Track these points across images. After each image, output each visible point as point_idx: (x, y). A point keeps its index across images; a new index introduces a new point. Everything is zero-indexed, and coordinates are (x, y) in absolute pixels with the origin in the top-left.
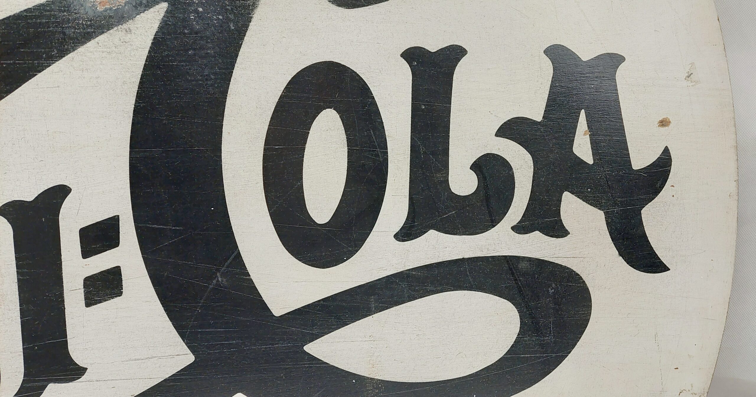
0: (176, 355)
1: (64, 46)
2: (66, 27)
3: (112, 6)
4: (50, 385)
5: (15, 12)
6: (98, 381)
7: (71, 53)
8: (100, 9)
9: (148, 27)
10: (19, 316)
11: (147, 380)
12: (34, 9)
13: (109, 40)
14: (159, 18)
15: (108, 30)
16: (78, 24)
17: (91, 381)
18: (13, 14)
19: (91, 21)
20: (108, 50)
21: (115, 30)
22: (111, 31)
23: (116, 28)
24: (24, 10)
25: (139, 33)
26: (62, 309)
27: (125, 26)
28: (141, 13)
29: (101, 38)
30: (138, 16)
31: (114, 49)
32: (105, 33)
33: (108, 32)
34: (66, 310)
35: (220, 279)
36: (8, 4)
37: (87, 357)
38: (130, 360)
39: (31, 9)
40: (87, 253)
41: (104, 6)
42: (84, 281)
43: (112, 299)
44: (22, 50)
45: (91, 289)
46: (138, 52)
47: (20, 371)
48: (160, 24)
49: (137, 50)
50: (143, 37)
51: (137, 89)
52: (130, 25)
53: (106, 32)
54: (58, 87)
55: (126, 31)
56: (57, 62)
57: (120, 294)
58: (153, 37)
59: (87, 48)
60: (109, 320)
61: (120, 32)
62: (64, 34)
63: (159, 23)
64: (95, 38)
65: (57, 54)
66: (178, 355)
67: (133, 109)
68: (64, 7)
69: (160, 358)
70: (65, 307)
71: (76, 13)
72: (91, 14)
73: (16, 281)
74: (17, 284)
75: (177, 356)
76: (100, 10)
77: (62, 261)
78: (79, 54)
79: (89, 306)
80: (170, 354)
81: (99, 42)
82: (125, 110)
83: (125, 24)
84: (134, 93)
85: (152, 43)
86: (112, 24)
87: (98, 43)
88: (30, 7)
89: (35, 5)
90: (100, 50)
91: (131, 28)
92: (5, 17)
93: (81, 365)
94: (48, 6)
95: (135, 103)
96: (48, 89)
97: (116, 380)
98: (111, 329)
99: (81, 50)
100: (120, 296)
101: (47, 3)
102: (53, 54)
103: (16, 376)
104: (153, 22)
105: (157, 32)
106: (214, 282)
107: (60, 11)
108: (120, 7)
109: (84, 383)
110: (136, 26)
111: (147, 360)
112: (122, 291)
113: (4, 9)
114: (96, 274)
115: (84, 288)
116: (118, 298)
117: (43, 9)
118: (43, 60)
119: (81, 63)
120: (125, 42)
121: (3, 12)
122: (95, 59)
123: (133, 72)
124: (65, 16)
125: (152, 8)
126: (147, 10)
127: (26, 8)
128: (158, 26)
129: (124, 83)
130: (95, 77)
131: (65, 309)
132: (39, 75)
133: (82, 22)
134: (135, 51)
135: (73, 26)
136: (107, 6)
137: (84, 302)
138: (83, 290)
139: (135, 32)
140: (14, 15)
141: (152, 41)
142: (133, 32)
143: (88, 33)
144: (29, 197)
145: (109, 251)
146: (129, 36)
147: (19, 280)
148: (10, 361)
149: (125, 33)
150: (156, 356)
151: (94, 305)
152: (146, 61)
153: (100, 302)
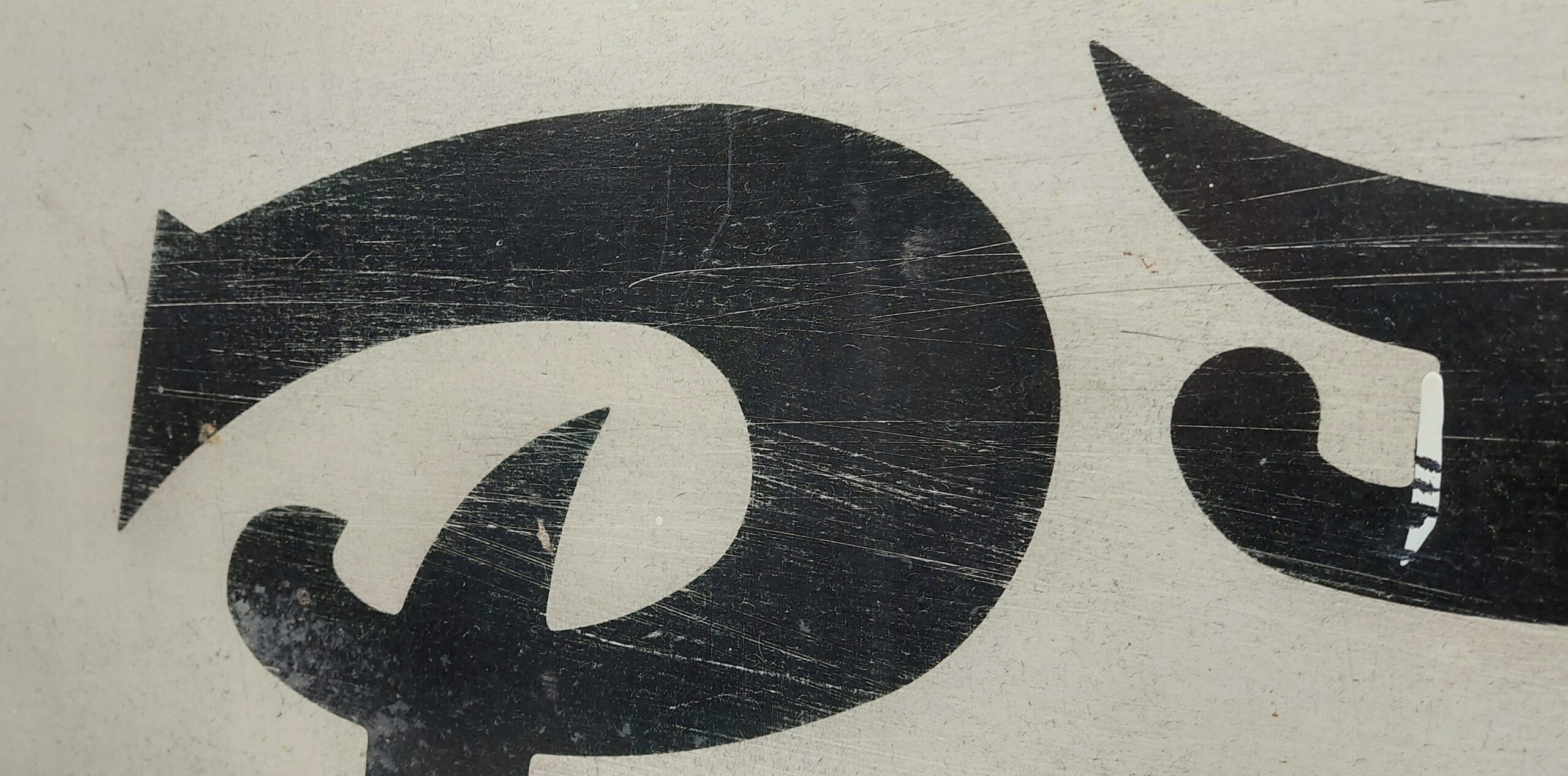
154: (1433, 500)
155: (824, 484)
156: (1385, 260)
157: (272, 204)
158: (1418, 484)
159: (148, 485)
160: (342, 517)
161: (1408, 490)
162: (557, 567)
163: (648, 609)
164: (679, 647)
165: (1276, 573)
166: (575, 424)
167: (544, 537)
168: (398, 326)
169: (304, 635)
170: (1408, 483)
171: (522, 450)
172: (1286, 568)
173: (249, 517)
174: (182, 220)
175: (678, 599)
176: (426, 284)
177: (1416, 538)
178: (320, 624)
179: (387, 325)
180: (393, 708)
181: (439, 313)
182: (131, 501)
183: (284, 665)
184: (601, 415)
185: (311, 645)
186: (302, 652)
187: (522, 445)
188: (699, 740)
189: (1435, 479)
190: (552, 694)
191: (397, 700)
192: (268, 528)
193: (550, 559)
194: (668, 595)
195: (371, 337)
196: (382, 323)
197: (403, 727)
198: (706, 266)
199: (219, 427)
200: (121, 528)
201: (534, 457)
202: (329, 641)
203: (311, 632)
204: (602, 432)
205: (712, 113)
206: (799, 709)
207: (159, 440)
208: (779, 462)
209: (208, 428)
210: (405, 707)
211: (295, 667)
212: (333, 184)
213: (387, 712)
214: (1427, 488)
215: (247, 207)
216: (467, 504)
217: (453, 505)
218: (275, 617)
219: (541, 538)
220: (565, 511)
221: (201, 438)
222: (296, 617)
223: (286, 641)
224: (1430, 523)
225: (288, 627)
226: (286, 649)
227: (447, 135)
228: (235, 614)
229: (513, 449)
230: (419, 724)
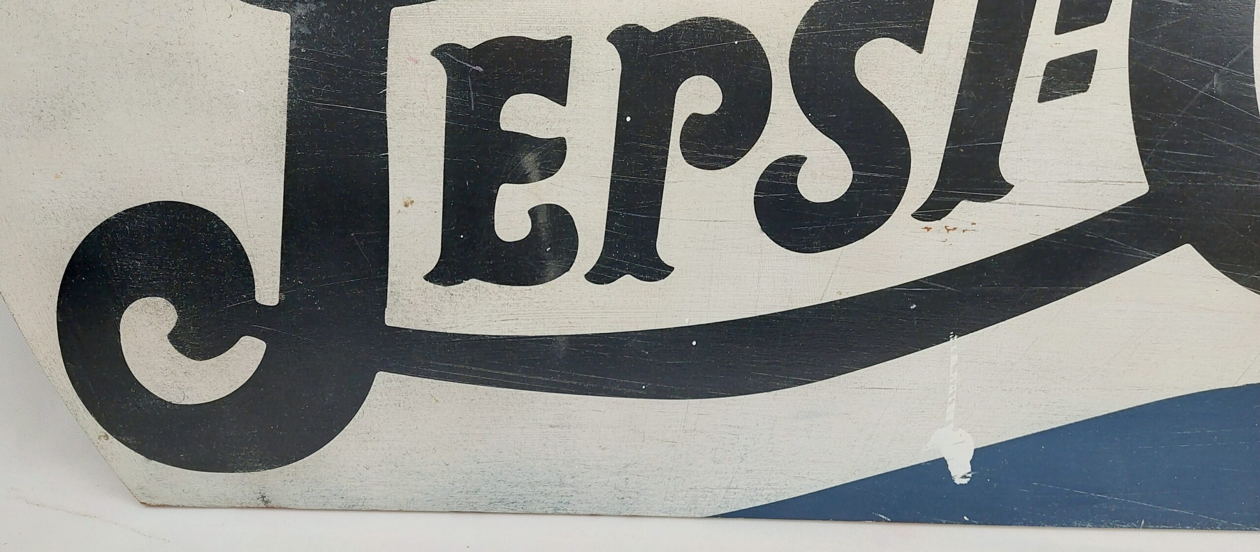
0: (1127, 182)
4: (963, 202)
6: (1021, 204)
10: (954, 104)
11: (1081, 210)
17: (1013, 204)
26: (1009, 101)
34: (1012, 103)
35: (1215, 83)
37: (1018, 170)
38: (1070, 181)
40: (1062, 27)
42: (1047, 65)
43: (1074, 94)
45: (1053, 77)
47: (932, 180)
57: (1084, 89)
60: (1060, 124)
66: (1130, 182)
69: (1106, 184)
70: (1013, 99)
73: (965, 56)
74: (964, 60)
75: (1128, 184)
77: (1029, 34)
79: (1043, 102)
80: (1120, 180)
93: (1007, 181)
97: (1044, 206)
98: (1059, 136)
100: (1084, 92)
103: (926, 186)
106: (1207, 86)
109: (1004, 205)
111: (1089, 183)
112: (1089, 84)
114: (1064, 57)
115: (1044, 75)
116: (1082, 93)
131: (1012, 101)
137: (1038, 94)
138: (1042, 78)
145: (1091, 27)
147: (968, 55)
148: (925, 164)
150: (1103, 180)
151: (1048, 100)
153: (1057, 97)
197: (313, 8)
213: (304, 2)
230: (323, 5)
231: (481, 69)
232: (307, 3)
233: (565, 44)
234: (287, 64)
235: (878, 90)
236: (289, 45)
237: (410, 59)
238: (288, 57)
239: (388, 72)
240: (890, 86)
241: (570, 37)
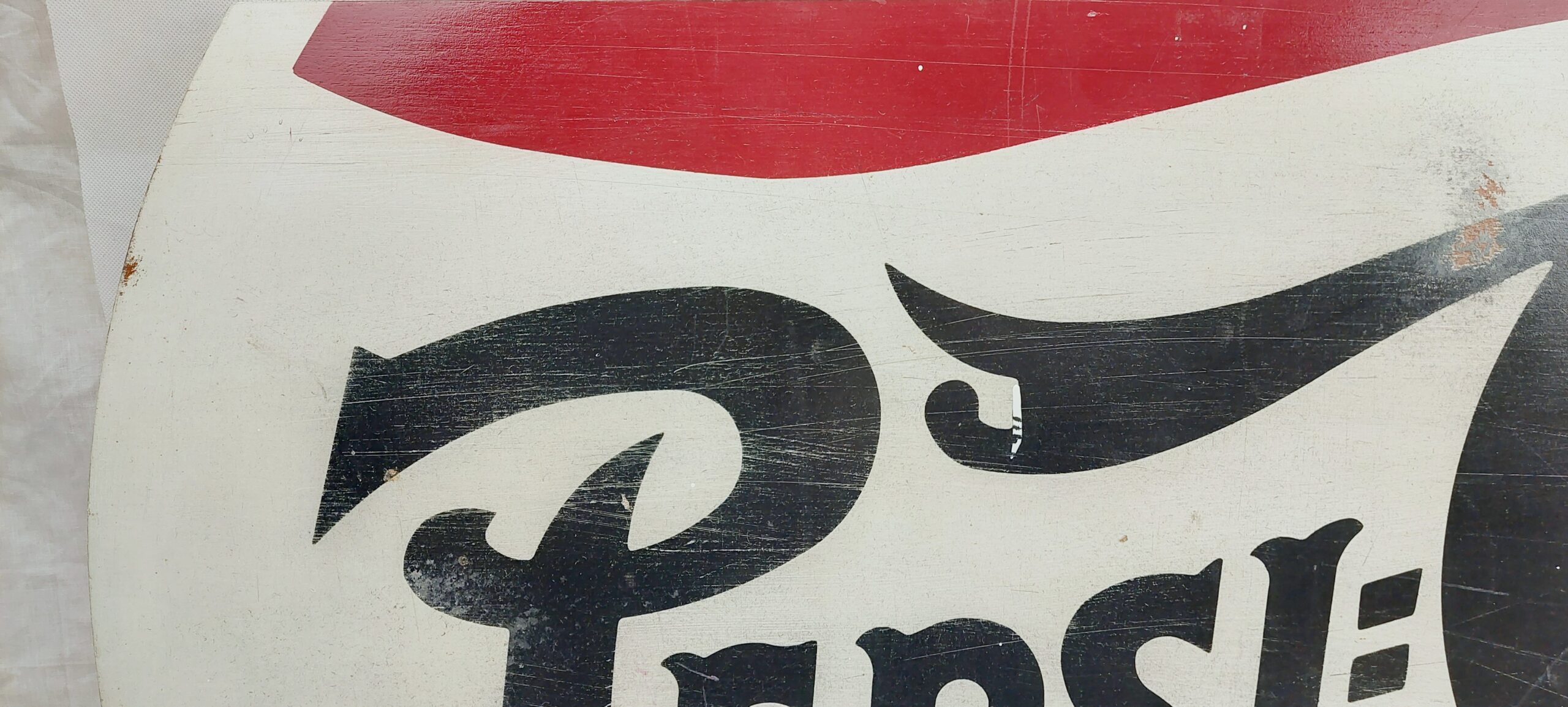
1: (1395, 319)
2: (1404, 293)
3: (1473, 264)
5: (1337, 270)
7: (1403, 330)
8: (1455, 268)
9: (1517, 296)
12: (1364, 266)
13: (1459, 313)
14: (1536, 284)
15: (1462, 298)
16: (1420, 289)
18: (1333, 272)
19: (1439, 285)
20: (1455, 327)
21: (1471, 300)
22: (1465, 301)
23: (1472, 296)
24: (1351, 268)
25: (1504, 304)
26: (1314, 702)
27: (1485, 294)
28: (1512, 275)
29: (1449, 310)
30: (1506, 280)
31: (1463, 325)
32: (1456, 303)
33: (1460, 301)
34: (1319, 703)
35: (1549, 676)
36: (1330, 258)
39: (1360, 265)
40: (1365, 622)
41: (1462, 264)
42: (1354, 662)
43: (1388, 692)
44: (1336, 323)
45: (1361, 675)
46: (1496, 332)
48: (1536, 292)
49: (1495, 328)
50: (1508, 310)
51: (1484, 385)
52: (1493, 292)
53: (1457, 301)
54: (1375, 377)
55: (1486, 301)
56: (1381, 342)
57: (1400, 686)
58: (1521, 311)
59: (1426, 324)
61: (1477, 303)
62: (1399, 301)
63: (1535, 290)
64: (1440, 309)
65: (1383, 330)
67: (1473, 413)
68: (1406, 264)
70: (1319, 699)
71: (1420, 273)
72: (1441, 273)
73: (1259, 654)
74: (1259, 659)
76: (1455, 270)
77: (1329, 630)
78: (1413, 331)
79: (1354, 701)
81: (1444, 315)
82: (1461, 415)
83: (1486, 291)
84: (1478, 391)
85: (1519, 320)
86: (1468, 291)
87: (1443, 317)
88: (1359, 263)
89: (1367, 260)
90: (1443, 327)
91: (1493, 297)
92: (1322, 276)
94: (1384, 263)
95: (1478, 405)
96: (1360, 380)
99: (1418, 325)
100: (1399, 689)
101: (1384, 258)
102: (1377, 330)
104: (1527, 289)
105: (1529, 303)
106: (1540, 679)
107: (1400, 269)
108: (1484, 266)
110: (1500, 293)
112: (1404, 681)
113: (1323, 264)
114: (1372, 654)
115: (1352, 673)
116: (1397, 691)
117: (1377, 266)
118: (1362, 338)
119: (1414, 345)
120: (1482, 317)
121: (1321, 270)
122: (1434, 339)
123: (1484, 360)
124: (1405, 277)
125: (1528, 268)
126: (1522, 271)
127: (1353, 264)
128: (1532, 295)
129: (1468, 375)
130: (1429, 365)
131: (1318, 701)
132: (1352, 359)
133: (1427, 286)
134: (1493, 330)
135: (1412, 291)
136: (1466, 265)
137: (1347, 693)
138: (1350, 675)
139: (1499, 303)
140: (1335, 273)
141: (1519, 316)
142: (1496, 302)
143: (1432, 302)
144: (1302, 534)
145: (1398, 620)
146: (1489, 307)
147: (1263, 654)
149: (1484, 303)
151: (1360, 699)
152: (1505, 345)
153: (1370, 695)
154: (1019, 432)
155: (777, 456)
156: (997, 345)
157: (444, 340)
158: (1014, 427)
159: (340, 512)
160: (492, 511)
161: (1011, 430)
162: (633, 518)
163: (688, 530)
164: (705, 546)
165: (967, 468)
166: (644, 443)
167: (625, 503)
168: (533, 402)
169: (463, 583)
170: (1011, 427)
171: (612, 460)
172: (971, 465)
173: (423, 520)
174: (373, 352)
175: (705, 522)
176: (550, 378)
177: (1015, 448)
178: (475, 575)
179: (525, 402)
180: (527, 613)
181: (559, 392)
182: (325, 523)
183: (448, 604)
184: (659, 437)
185: (468, 588)
186: (462, 593)
187: (612, 457)
188: (717, 590)
189: (1019, 424)
190: (632, 584)
191: (530, 607)
192: (437, 525)
193: (629, 514)
194: (698, 521)
195: (514, 409)
196: (521, 401)
197: (534, 621)
198: (716, 360)
199: (399, 471)
200: (314, 542)
201: (619, 463)
202: (483, 582)
203: (469, 580)
204: (659, 445)
205: (717, 291)
206: (768, 564)
207: (352, 483)
208: (756, 449)
209: (392, 472)
210: (536, 610)
211: (456, 603)
212: (489, 328)
213: (524, 616)
214: (1018, 428)
215: (426, 342)
216: (578, 492)
217: (569, 493)
218: (442, 576)
219: (623, 504)
220: (638, 488)
221: (385, 478)
222: (457, 573)
223: (449, 589)
224: (1019, 441)
225: (451, 581)
226: (450, 595)
227: (565, 301)
228: (410, 580)
229: (607, 460)
230: (545, 618)
231: (717, 679)
232: (527, 617)
233: (808, 651)
234: (503, 682)
235: (1165, 692)
236: (506, 661)
237: (638, 670)
238: (504, 674)
239: (614, 686)
240: (1178, 687)
241: (815, 642)
